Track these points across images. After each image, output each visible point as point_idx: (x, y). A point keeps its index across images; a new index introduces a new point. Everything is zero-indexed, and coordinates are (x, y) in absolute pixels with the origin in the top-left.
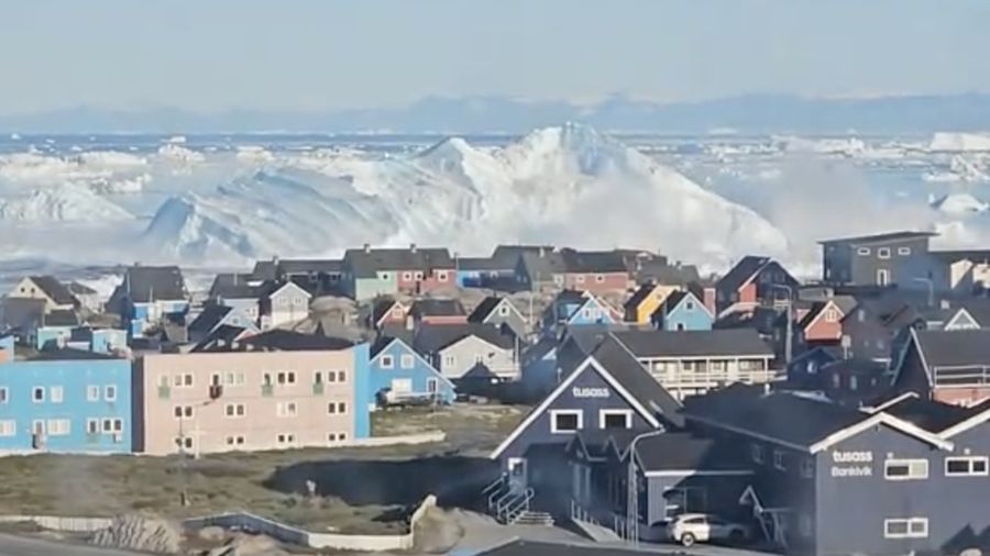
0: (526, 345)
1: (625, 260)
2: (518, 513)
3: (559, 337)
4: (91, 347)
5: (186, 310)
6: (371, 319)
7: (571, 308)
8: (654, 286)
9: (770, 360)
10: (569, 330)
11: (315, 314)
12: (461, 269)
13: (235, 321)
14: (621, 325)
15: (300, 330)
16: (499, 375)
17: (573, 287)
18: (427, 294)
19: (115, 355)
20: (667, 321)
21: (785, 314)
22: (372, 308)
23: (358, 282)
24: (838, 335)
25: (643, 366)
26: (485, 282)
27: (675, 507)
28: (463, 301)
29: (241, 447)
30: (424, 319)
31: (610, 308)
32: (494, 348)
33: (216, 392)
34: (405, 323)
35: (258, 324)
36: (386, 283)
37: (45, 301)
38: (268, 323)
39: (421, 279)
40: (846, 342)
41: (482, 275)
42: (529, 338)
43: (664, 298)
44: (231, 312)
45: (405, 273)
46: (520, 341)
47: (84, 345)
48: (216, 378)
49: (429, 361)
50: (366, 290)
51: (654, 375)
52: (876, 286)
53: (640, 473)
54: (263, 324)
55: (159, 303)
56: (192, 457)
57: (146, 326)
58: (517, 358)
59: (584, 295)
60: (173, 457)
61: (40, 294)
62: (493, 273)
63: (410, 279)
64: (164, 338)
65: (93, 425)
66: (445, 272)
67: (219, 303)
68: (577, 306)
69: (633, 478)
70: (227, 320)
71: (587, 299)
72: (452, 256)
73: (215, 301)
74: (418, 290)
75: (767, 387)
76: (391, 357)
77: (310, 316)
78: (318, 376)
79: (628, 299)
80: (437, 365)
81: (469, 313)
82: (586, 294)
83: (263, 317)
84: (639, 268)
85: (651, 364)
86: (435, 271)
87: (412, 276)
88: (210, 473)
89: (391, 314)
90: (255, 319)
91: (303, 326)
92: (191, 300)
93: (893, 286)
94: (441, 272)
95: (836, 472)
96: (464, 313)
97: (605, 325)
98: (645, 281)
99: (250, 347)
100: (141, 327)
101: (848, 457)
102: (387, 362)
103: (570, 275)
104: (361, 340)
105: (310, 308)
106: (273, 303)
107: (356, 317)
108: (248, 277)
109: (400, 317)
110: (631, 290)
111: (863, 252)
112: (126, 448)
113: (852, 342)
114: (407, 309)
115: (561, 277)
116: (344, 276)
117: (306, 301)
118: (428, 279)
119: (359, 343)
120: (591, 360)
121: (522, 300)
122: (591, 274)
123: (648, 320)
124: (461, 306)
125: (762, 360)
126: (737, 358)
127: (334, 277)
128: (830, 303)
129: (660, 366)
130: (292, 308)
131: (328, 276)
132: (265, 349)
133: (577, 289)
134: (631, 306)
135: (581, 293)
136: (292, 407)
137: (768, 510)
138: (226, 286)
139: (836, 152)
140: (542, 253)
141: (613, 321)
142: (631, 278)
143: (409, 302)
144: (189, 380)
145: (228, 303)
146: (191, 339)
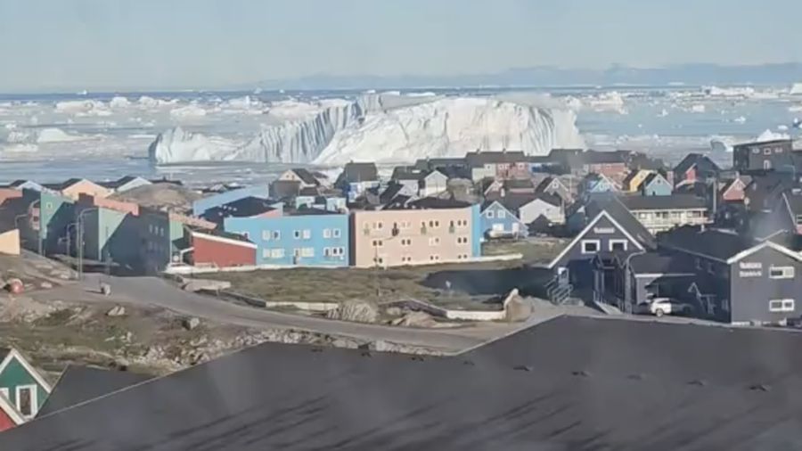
0: (568, 204)
1: (622, 156)
2: (564, 298)
3: (586, 199)
4: (326, 208)
5: (379, 187)
6: (482, 191)
7: (593, 183)
8: (639, 171)
9: (705, 212)
10: (592, 195)
11: (450, 189)
12: (531, 162)
13: (406, 193)
14: (620, 192)
15: (441, 197)
16: (553, 221)
17: (594, 171)
18: (513, 176)
19: (339, 212)
20: (646, 190)
21: (712, 186)
22: (481, 185)
23: (474, 170)
24: (742, 197)
25: (633, 215)
26: (545, 169)
27: (651, 294)
28: (532, 180)
29: (410, 263)
30: (511, 190)
31: (615, 183)
32: (550, 206)
33: (395, 232)
34: (499, 193)
35: (418, 194)
36: (489, 170)
37: (299, 182)
38: (424, 193)
39: (508, 168)
40: (747, 201)
41: (543, 166)
42: (570, 200)
43: (644, 178)
44: (403, 188)
45: (499, 165)
46: (565, 202)
47: (321, 207)
48: (395, 225)
49: (513, 214)
50: (478, 174)
51: (640, 221)
52: (762, 170)
53: (632, 275)
54: (421, 194)
55: (364, 183)
56: (382, 268)
57: (356, 196)
58: (563, 211)
59: (600, 176)
60: (373, 268)
61: (297, 178)
62: (549, 164)
63: (502, 168)
64: (367, 202)
65: (327, 251)
66: (522, 164)
67: (396, 182)
68: (595, 182)
69: (628, 278)
70: (402, 192)
71: (601, 178)
72: (526, 154)
73: (394, 182)
74: (507, 174)
75: (703, 227)
76: (492, 211)
77: (447, 190)
78: (452, 224)
79: (624, 178)
80: (518, 216)
81: (536, 186)
82: (602, 175)
83: (421, 190)
84: (631, 160)
85: (637, 214)
86: (516, 163)
87: (504, 167)
88: (393, 277)
89: (492, 188)
90: (417, 190)
91: (443, 195)
92: (381, 181)
93: (772, 170)
94: (520, 164)
95: (742, 274)
96: (532, 186)
97: (612, 193)
98: (634, 168)
99: (414, 207)
100: (354, 196)
101: (749, 266)
102: (490, 214)
103: (592, 165)
104: (475, 202)
105: (447, 184)
106: (427, 183)
107: (472, 189)
108: (414, 168)
109: (497, 189)
110: (626, 173)
111: (756, 150)
112: (346, 264)
113: (751, 202)
114: (501, 185)
115: (587, 166)
116: (466, 167)
117: (445, 181)
118: (514, 168)
119: (475, 204)
120: (604, 213)
121: (564, 179)
122: (604, 165)
123: (635, 189)
124: (531, 183)
125: (700, 212)
126: (685, 210)
127: (460, 167)
128: (737, 180)
129: (643, 216)
130: (437, 186)
131: (457, 167)
132: (422, 208)
133: (596, 172)
134: (627, 181)
135: (597, 175)
136: (437, 240)
137: (704, 296)
138: (401, 173)
139: (739, 95)
140: (576, 153)
141: (616, 190)
142: (626, 166)
143: (502, 181)
144: (380, 226)
145: (402, 182)
146: (381, 203)
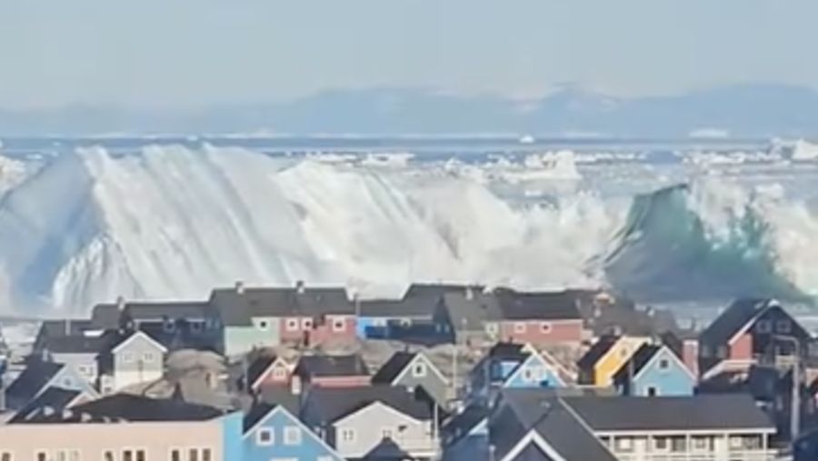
0: (448, 415)
1: (578, 303)
3: (491, 404)
5: (4, 368)
6: (245, 380)
7: (507, 366)
8: (618, 338)
9: (770, 436)
10: (504, 394)
11: (170, 374)
12: (363, 314)
13: (68, 383)
14: (571, 388)
15: (151, 395)
16: (413, 455)
17: (511, 339)
18: (318, 348)
20: (633, 384)
21: (790, 375)
22: (245, 366)
23: (229, 331)
25: (604, 443)
26: (396, 332)
28: (365, 357)
30: (315, 380)
31: (559, 366)
32: (406, 419)
34: (289, 385)
36: (264, 333)
38: (109, 385)
39: (309, 328)
41: (390, 323)
42: (452, 406)
43: (629, 355)
44: (62, 372)
45: (289, 320)
46: (440, 410)
48: (42, 456)
49: (320, 435)
50: (238, 342)
51: (617, 455)
54: (104, 386)
58: (436, 432)
59: (524, 350)
62: (406, 320)
63: (296, 328)
66: (342, 318)
67: (45, 358)
68: (514, 364)
70: (58, 381)
71: (528, 355)
72: (351, 297)
73: (40, 356)
74: (306, 343)
76: (271, 430)
77: (165, 376)
78: (176, 455)
79: (582, 355)
80: (331, 441)
81: (374, 373)
82: (528, 348)
83: (104, 378)
84: (598, 313)
85: (612, 441)
86: (328, 317)
87: (297, 325)
89: (270, 375)
90: (93, 379)
91: (157, 388)
92: (9, 355)
94: (336, 319)
96: (365, 372)
97: (553, 388)
98: (606, 331)
99: (86, 417)
102: (265, 436)
103: (506, 324)
104: (231, 408)
105: (165, 366)
106: (118, 360)
107: (225, 377)
108: (84, 325)
109: (283, 378)
110: (586, 343)
114: (292, 367)
115: (495, 326)
116: (209, 324)
117: (160, 357)
118: (321, 329)
119: (230, 412)
120: (533, 435)
121: (443, 356)
122: (533, 322)
123: (610, 382)
124: (363, 363)
125: (758, 435)
126: (726, 432)
127: (196, 325)
129: (625, 444)
130: (140, 366)
131: (189, 323)
132: (107, 419)
133: (515, 341)
134: (587, 364)
135: (520, 346)
138: (56, 336)
140: (470, 295)
141: (563, 384)
142: (586, 326)
143: (295, 357)
144: (6, 459)
145: (58, 358)
146: (9, 406)
